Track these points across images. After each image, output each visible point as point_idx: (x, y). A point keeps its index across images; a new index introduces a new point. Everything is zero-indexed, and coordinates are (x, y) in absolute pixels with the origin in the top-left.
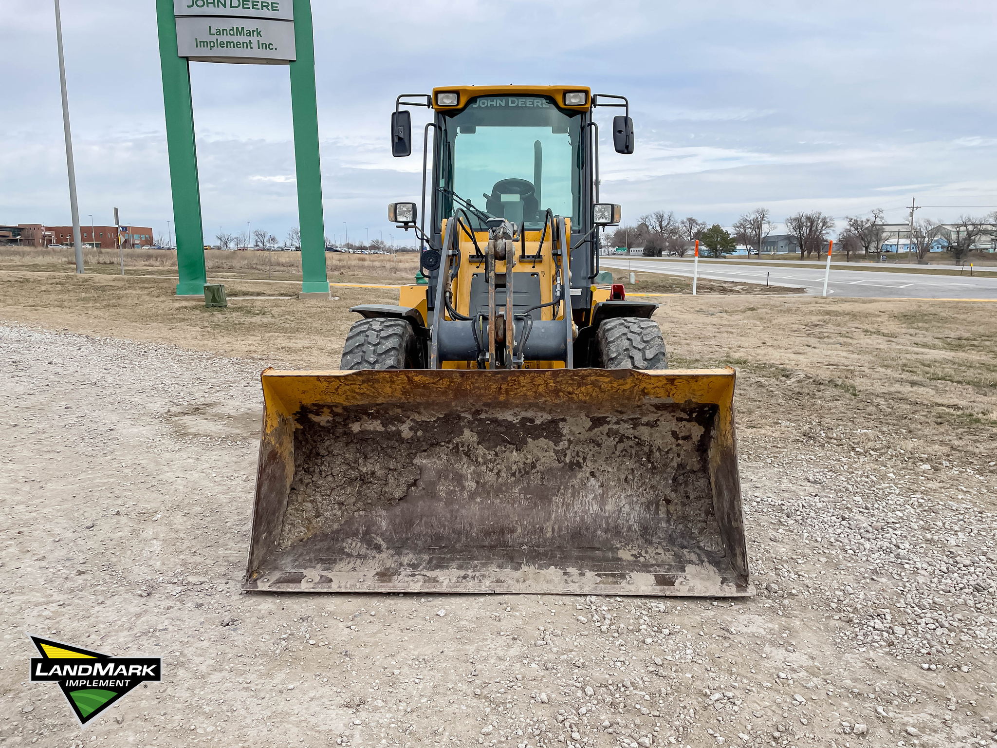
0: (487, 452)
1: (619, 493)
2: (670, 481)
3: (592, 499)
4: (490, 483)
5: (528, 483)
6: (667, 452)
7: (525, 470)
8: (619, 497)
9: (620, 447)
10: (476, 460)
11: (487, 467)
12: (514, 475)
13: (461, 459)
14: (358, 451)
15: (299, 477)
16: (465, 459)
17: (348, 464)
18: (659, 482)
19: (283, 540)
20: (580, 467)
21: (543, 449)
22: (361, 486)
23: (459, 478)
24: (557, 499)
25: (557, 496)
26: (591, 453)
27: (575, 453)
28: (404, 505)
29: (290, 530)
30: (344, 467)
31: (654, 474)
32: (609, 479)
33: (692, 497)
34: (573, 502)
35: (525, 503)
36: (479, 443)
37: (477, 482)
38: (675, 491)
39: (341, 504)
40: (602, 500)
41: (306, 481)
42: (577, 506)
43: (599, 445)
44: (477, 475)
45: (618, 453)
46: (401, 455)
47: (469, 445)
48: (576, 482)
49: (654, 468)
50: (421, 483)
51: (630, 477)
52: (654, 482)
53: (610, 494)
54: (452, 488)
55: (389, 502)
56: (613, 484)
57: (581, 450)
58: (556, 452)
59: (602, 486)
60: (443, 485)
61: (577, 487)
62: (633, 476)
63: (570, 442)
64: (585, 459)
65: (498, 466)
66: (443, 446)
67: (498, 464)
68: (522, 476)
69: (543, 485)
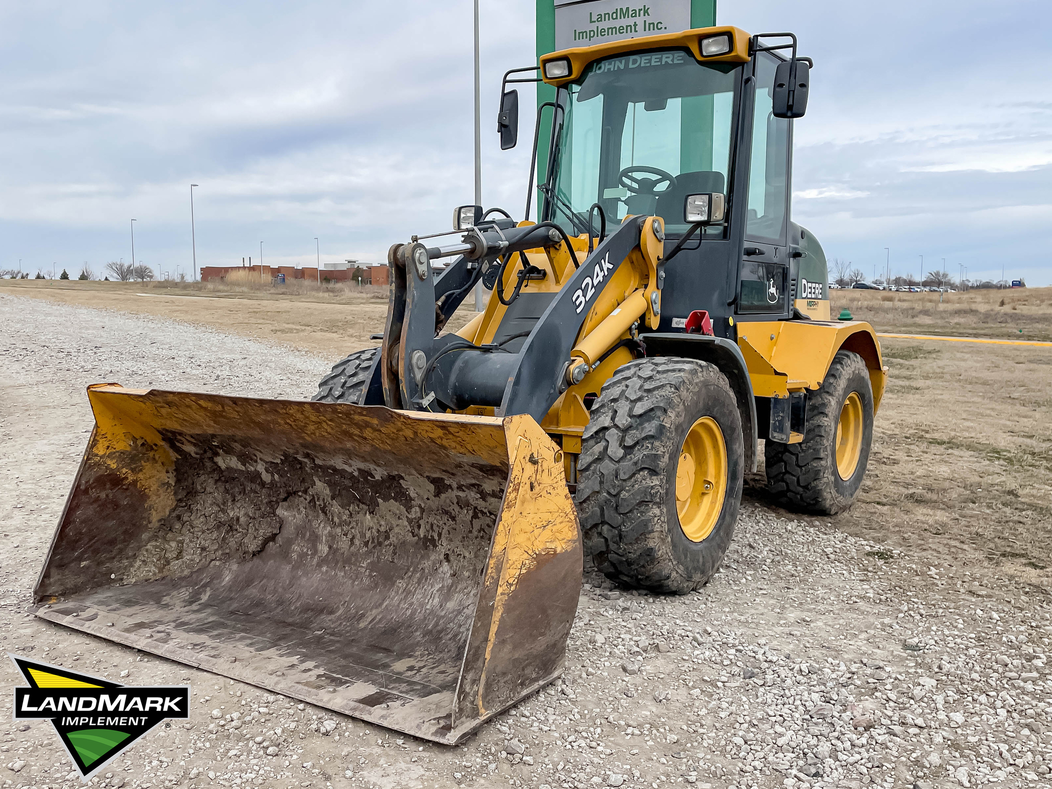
0: (341, 510)
1: (469, 588)
3: (437, 591)
4: (342, 551)
5: (378, 557)
7: (378, 540)
8: (468, 594)
10: (333, 519)
11: (342, 530)
12: (366, 544)
13: (318, 516)
14: (227, 491)
15: (177, 512)
16: (322, 516)
17: (218, 505)
20: (435, 546)
21: (396, 515)
22: (227, 532)
23: (315, 539)
24: (401, 584)
25: (402, 578)
26: (446, 528)
27: (429, 525)
28: (256, 561)
29: (139, 567)
30: (216, 508)
32: (464, 567)
34: (415, 591)
35: (366, 581)
36: (333, 498)
37: (330, 547)
39: (203, 549)
40: (447, 593)
41: (185, 519)
42: (418, 596)
43: (453, 518)
44: (332, 536)
45: (475, 533)
46: (261, 501)
47: (324, 499)
48: (427, 564)
50: (279, 539)
53: (459, 587)
54: (305, 550)
55: (245, 556)
56: (466, 574)
58: (410, 521)
59: (454, 575)
60: (299, 545)
61: (427, 571)
63: (422, 510)
64: (440, 535)
65: (353, 530)
66: (300, 496)
67: (352, 528)
68: (374, 547)
69: (392, 562)
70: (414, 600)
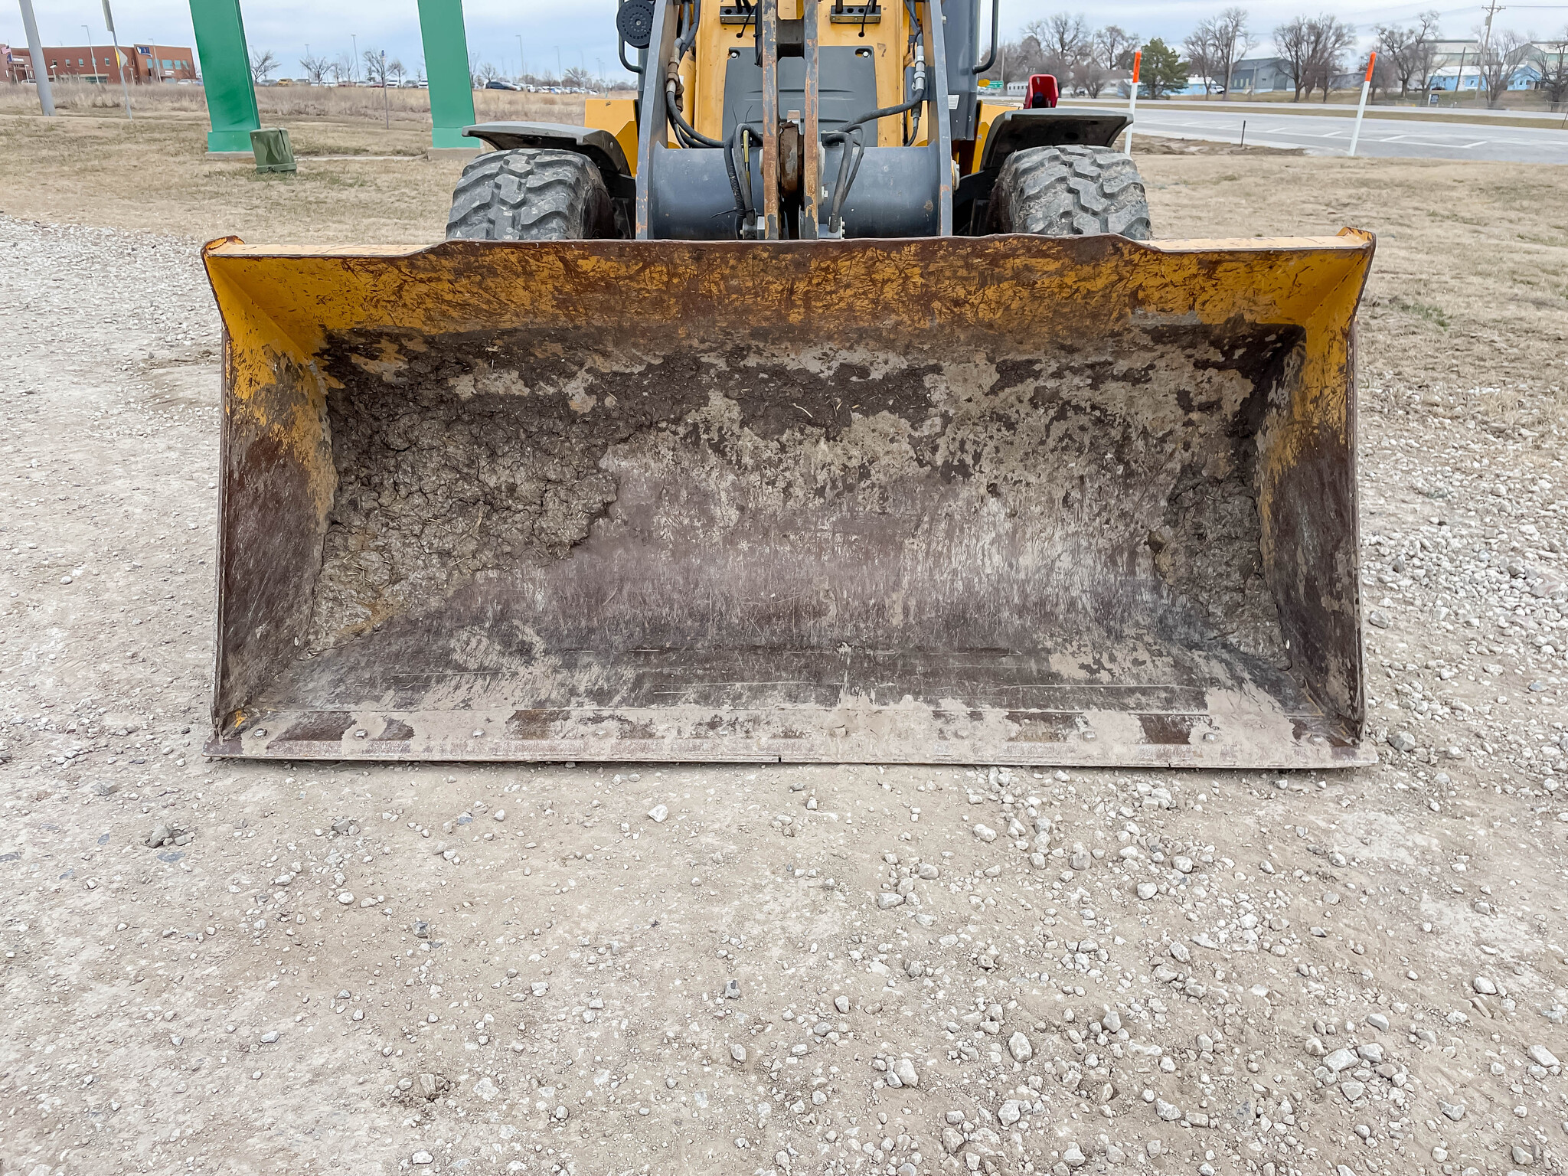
0: (761, 443)
1: (1049, 530)
2: (1163, 503)
3: (992, 544)
4: (770, 511)
5: (851, 510)
6: (1162, 440)
7: (844, 481)
8: (1050, 538)
9: (1058, 429)
10: (739, 462)
11: (763, 476)
12: (820, 492)
13: (704, 460)
14: (476, 440)
15: (347, 496)
16: (713, 459)
17: (455, 469)
18: (1138, 506)
19: (316, 633)
20: (967, 475)
21: (886, 435)
22: (488, 516)
23: (702, 500)
24: (915, 545)
25: (914, 536)
26: (991, 444)
27: (957, 444)
28: (581, 556)
29: (332, 613)
30: (447, 476)
31: (1127, 486)
32: (1029, 500)
33: (1210, 537)
34: (949, 550)
35: (844, 554)
36: (743, 424)
37: (742, 509)
38: (1174, 524)
39: (445, 554)
40: (1013, 544)
41: (366, 505)
42: (958, 559)
43: (1011, 426)
44: (742, 495)
45: (1051, 443)
46: (571, 449)
47: (721, 428)
48: (955, 506)
49: (1129, 474)
50: (618, 510)
51: (1076, 494)
52: (1127, 506)
53: (1029, 531)
54: (686, 521)
55: (552, 551)
56: (1036, 510)
57: (971, 436)
58: (915, 443)
59: (1013, 515)
60: (668, 514)
61: (957, 517)
62: (1083, 491)
63: (946, 419)
64: (977, 457)
65: (787, 474)
66: (664, 430)
67: (787, 469)
68: (838, 495)
69: (884, 513)
70: (955, 564)
